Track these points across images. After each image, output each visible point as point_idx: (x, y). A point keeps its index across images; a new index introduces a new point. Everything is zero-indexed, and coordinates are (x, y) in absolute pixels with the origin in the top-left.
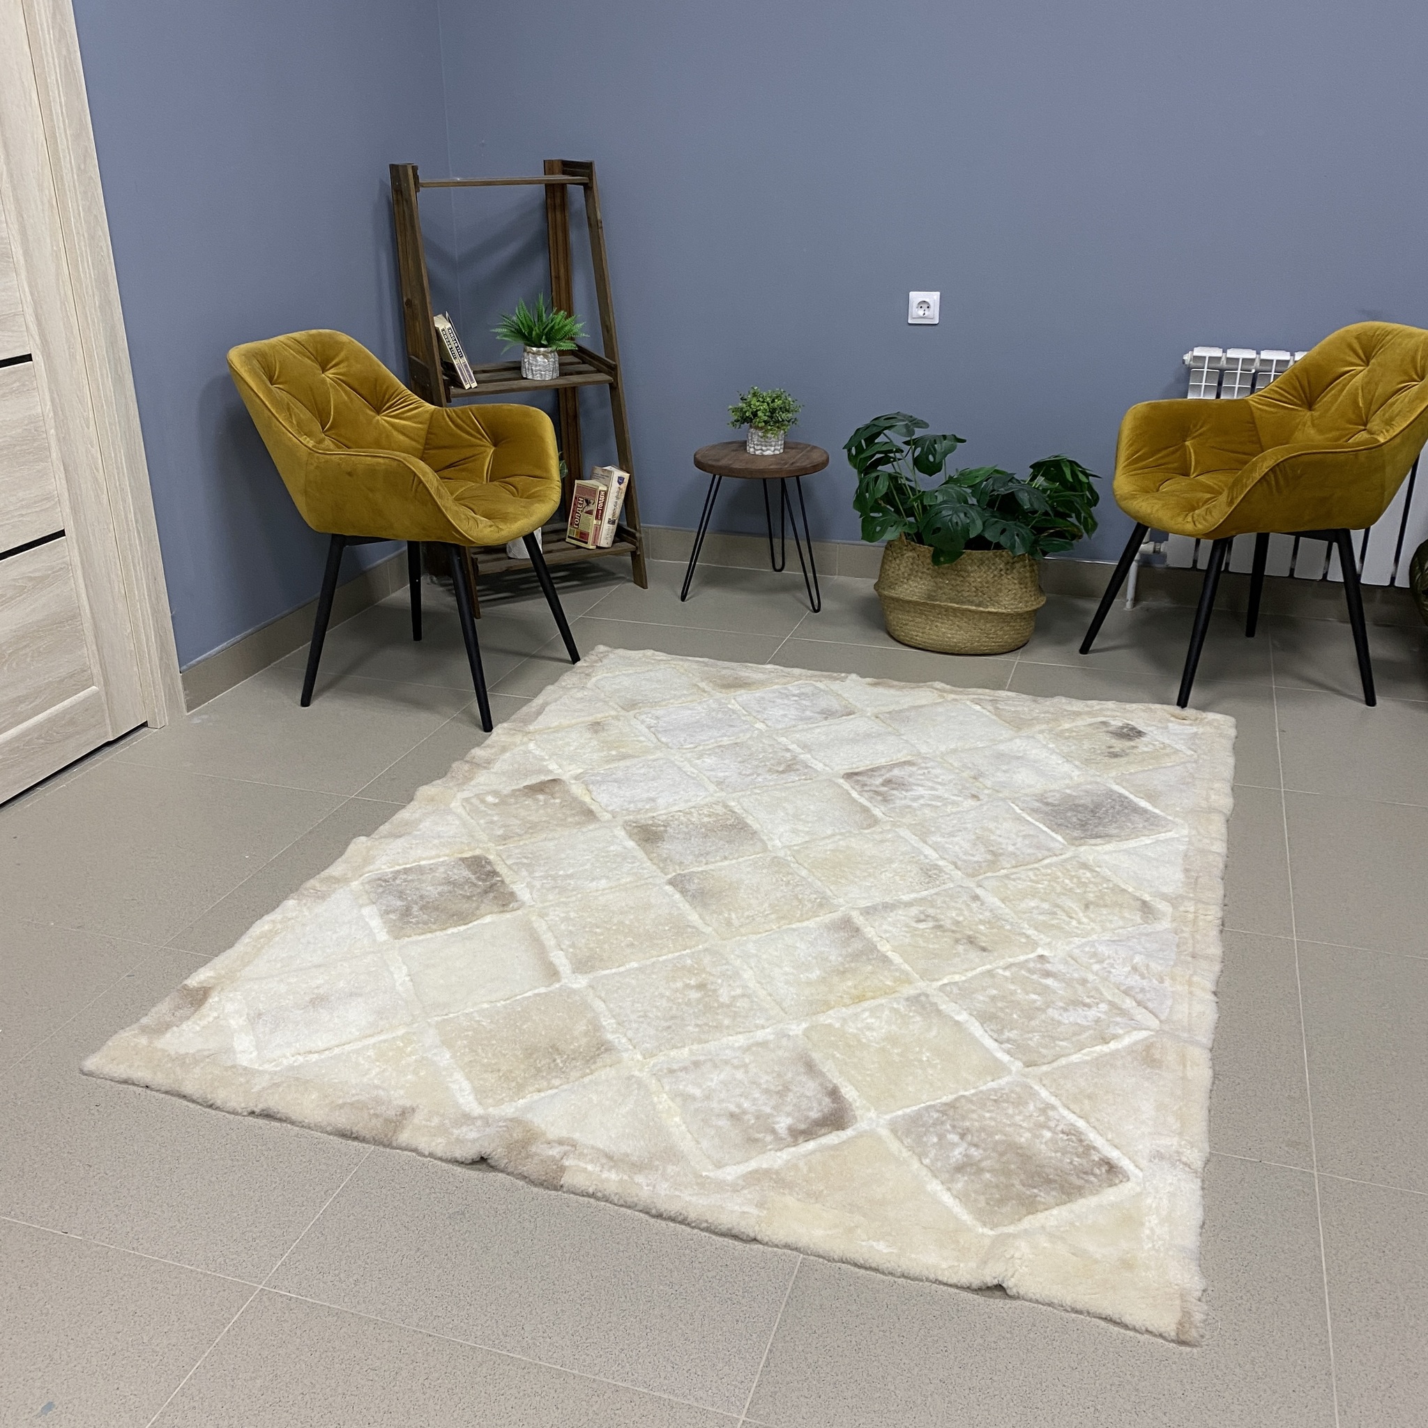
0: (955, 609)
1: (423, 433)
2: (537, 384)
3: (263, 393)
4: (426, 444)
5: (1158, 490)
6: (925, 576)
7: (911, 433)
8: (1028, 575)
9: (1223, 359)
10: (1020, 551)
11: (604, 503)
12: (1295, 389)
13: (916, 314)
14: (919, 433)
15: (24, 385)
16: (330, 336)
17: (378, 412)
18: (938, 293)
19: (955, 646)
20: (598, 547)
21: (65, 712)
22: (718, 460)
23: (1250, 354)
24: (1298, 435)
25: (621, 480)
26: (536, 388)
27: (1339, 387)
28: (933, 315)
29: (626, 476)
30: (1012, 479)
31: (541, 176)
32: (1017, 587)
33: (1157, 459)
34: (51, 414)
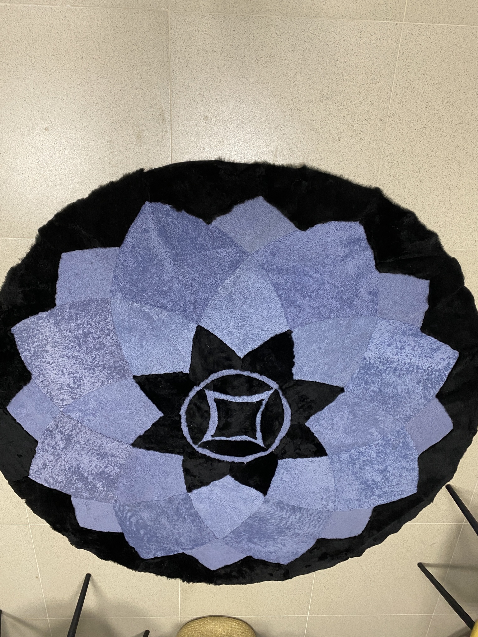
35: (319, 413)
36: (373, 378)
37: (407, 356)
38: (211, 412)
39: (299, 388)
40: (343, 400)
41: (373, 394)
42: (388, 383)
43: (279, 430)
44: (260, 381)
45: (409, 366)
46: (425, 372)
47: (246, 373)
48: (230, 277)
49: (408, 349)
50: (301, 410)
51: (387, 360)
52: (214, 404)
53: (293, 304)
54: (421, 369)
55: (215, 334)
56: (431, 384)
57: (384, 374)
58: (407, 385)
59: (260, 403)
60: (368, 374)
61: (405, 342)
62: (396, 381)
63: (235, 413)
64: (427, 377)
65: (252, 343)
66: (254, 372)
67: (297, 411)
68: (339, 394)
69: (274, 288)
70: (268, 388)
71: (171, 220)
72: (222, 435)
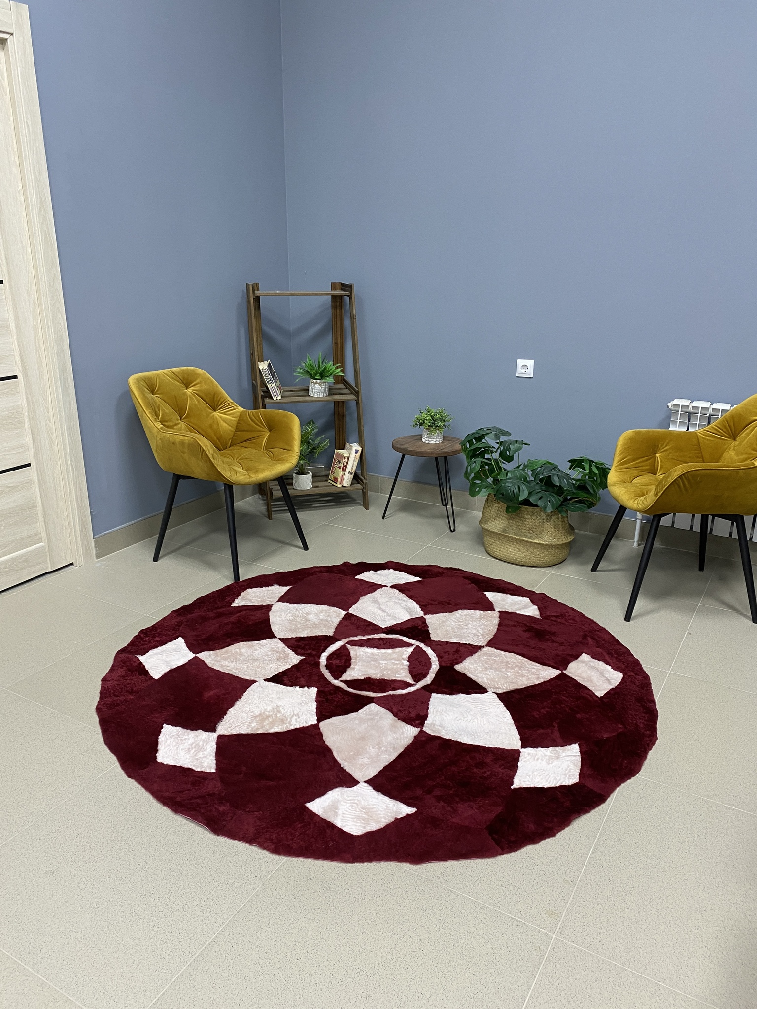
0: (517, 539)
1: (235, 423)
2: (314, 399)
3: (141, 398)
4: (236, 428)
5: (631, 482)
6: (504, 518)
7: (499, 438)
8: (560, 523)
9: (691, 407)
10: (549, 510)
11: (347, 463)
12: (725, 427)
13: (520, 372)
14: (503, 438)
15: (11, 390)
16: (193, 371)
17: (215, 411)
18: (533, 361)
19: (516, 560)
20: (342, 486)
21: (22, 555)
22: (402, 445)
23: (706, 404)
24: (726, 455)
25: (357, 452)
26: (312, 401)
27: (750, 429)
28: (530, 373)
29: (360, 449)
30: (555, 467)
31: (329, 291)
32: (553, 530)
33: (637, 463)
34: (26, 405)
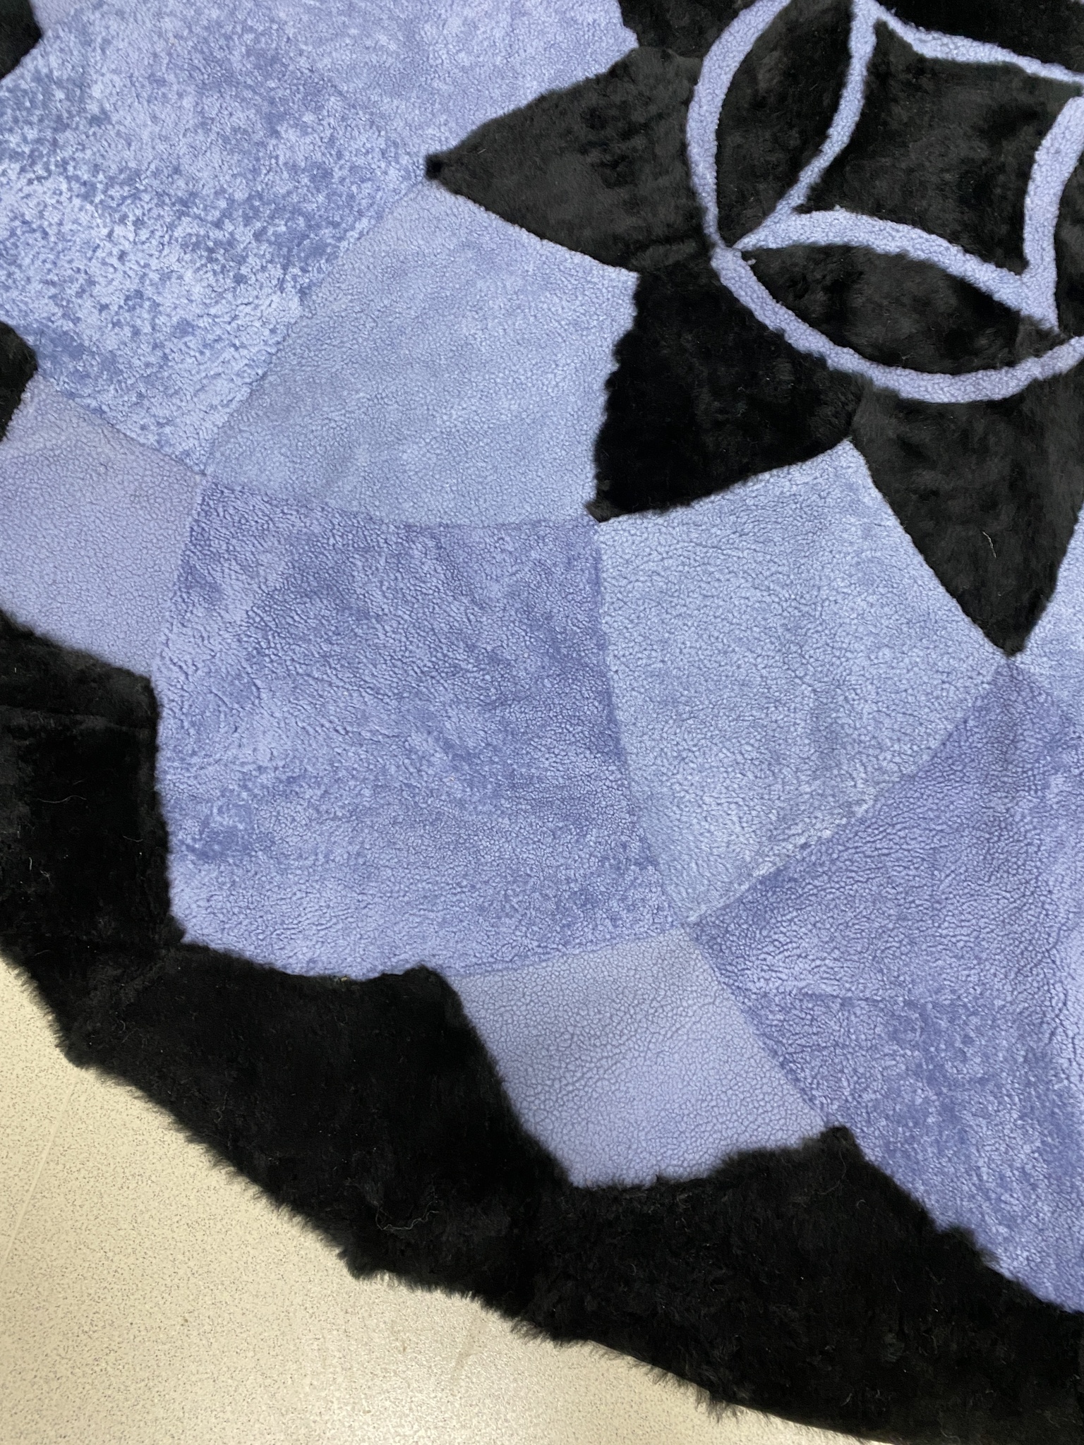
35: (565, 83)
36: (289, 193)
37: (122, 256)
38: (1054, 210)
39: (625, 224)
40: (443, 118)
41: (308, 118)
42: (232, 152)
43: (764, 43)
44: (788, 308)
45: (124, 208)
46: (64, 164)
47: (845, 360)
48: (805, 846)
49: (111, 289)
50: (638, 116)
51: (210, 260)
52: (1029, 249)
53: (554, 640)
54: (77, 179)
55: (941, 589)
56: (48, 95)
57: (240, 196)
58: (154, 118)
59: (818, 200)
60: (308, 217)
61: (114, 325)
62: (195, 152)
63: (947, 176)
64: (61, 138)
65: (781, 500)
66: (808, 356)
67: (660, 116)
68: (451, 152)
69: (618, 740)
70: (761, 262)
71: (1006, 1197)
72: (1034, 82)
